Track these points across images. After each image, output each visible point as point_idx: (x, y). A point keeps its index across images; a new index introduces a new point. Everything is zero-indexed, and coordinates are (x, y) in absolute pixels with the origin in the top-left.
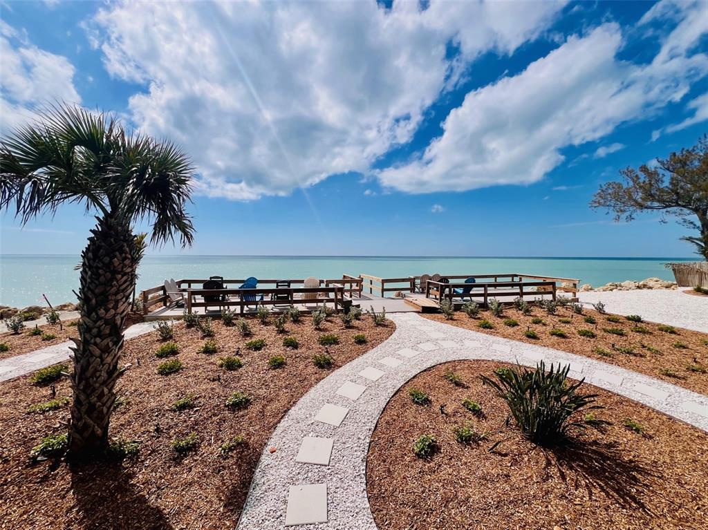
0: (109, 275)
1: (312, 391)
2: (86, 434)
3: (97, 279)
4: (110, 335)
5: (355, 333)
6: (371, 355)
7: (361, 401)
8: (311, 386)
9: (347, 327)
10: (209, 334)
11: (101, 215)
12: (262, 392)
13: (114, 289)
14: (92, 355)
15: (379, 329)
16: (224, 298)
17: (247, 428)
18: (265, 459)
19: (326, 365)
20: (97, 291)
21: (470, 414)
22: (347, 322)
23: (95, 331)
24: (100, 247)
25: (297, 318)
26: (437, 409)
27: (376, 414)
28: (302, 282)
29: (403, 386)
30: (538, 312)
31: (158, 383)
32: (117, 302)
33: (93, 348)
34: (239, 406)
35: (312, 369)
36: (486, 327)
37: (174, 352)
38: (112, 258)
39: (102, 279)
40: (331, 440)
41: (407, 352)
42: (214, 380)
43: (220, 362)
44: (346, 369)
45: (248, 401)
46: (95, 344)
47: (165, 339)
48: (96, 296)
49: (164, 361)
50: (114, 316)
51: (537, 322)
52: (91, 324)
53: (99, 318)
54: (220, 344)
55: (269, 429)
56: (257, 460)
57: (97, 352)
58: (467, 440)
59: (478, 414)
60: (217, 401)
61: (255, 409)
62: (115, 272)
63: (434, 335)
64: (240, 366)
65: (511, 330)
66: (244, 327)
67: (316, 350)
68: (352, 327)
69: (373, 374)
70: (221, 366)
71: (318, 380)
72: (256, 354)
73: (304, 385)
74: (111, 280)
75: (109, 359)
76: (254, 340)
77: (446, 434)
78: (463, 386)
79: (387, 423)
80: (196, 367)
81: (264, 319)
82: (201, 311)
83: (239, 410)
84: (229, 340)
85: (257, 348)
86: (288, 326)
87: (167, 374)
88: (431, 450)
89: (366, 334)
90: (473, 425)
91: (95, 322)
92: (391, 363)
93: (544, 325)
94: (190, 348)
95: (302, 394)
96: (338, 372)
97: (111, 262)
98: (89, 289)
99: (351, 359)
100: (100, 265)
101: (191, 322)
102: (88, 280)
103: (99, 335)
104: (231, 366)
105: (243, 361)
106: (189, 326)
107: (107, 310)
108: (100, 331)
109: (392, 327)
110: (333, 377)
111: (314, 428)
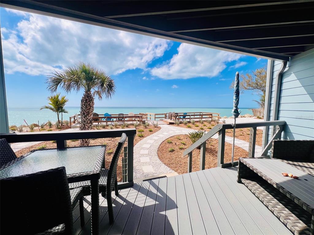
0: (90, 107)
1: (139, 142)
3: (87, 108)
5: (149, 129)
6: (155, 134)
7: (154, 143)
8: (139, 141)
9: (146, 128)
13: (91, 111)
15: (156, 128)
19: (141, 136)
20: (87, 111)
21: (183, 145)
23: (86, 122)
24: (86, 100)
26: (174, 144)
29: (165, 140)
30: (206, 123)
33: (86, 126)
36: (189, 127)
38: (90, 103)
39: (88, 108)
40: (148, 150)
41: (165, 133)
44: (148, 137)
46: (87, 125)
48: (87, 113)
50: (90, 118)
51: (205, 126)
52: (85, 120)
58: (181, 149)
59: (184, 144)
62: (91, 106)
63: (173, 129)
65: (196, 128)
67: (138, 133)
69: (156, 138)
71: (141, 140)
74: (90, 108)
77: (176, 148)
78: (181, 140)
79: (161, 147)
81: (116, 127)
86: (125, 128)
88: (173, 151)
89: (152, 129)
90: (183, 146)
91: (86, 120)
92: (161, 136)
93: (207, 126)
97: (90, 104)
98: (85, 111)
99: (148, 135)
100: (87, 104)
102: (84, 109)
103: (87, 123)
108: (87, 122)
109: (160, 128)
110: (145, 139)
111: (143, 148)
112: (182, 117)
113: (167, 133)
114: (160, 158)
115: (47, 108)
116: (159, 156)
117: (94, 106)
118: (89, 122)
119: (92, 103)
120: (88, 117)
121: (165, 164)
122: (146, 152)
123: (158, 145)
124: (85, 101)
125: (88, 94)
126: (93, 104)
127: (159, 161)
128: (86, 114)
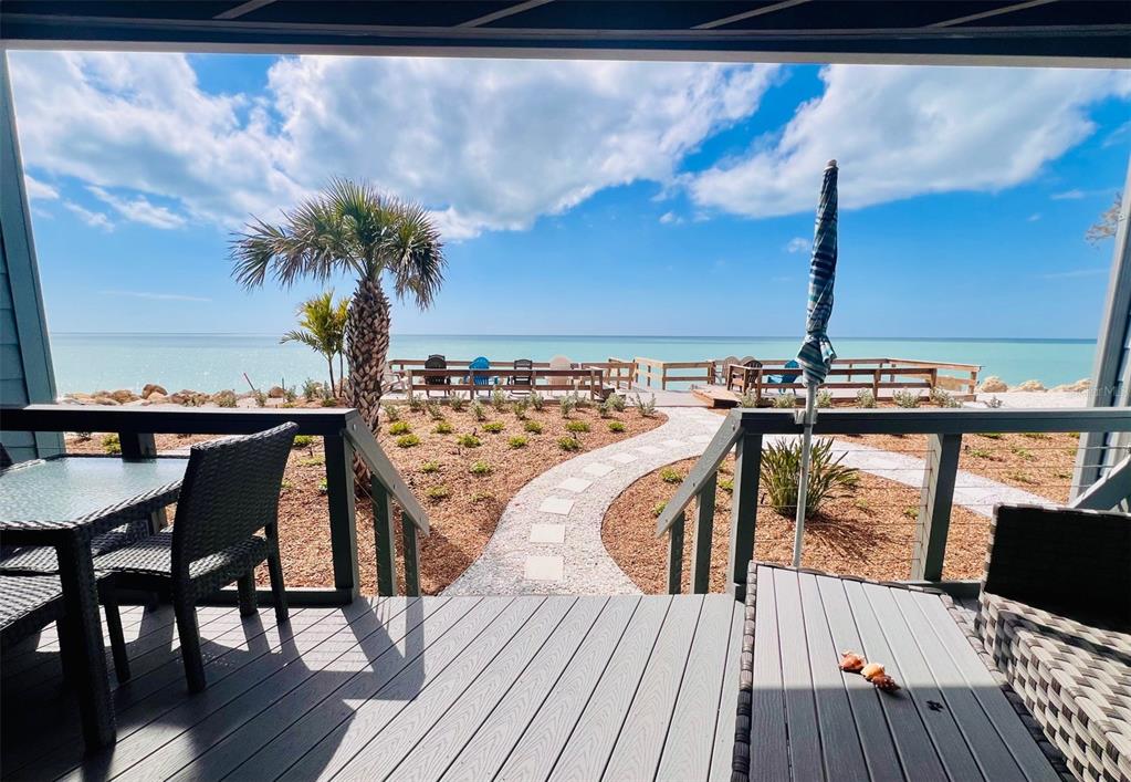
0: (372, 335)
1: (555, 468)
2: (360, 474)
3: (362, 338)
4: (374, 390)
5: (612, 422)
6: (627, 443)
7: (608, 477)
8: (555, 465)
9: (603, 418)
10: (438, 417)
11: (360, 279)
12: (505, 465)
13: (376, 349)
14: (362, 407)
15: (645, 421)
16: (449, 381)
17: (493, 486)
18: (510, 508)
19: (572, 449)
20: (363, 349)
21: (724, 494)
22: (603, 411)
23: (363, 385)
24: (363, 309)
25: (540, 406)
27: (621, 488)
28: (548, 365)
29: (657, 470)
31: (400, 453)
32: (378, 360)
33: (362, 400)
34: (480, 473)
35: (555, 451)
37: (405, 431)
38: (374, 319)
39: (367, 338)
40: (573, 501)
41: (672, 443)
42: (454, 454)
43: (458, 440)
44: (596, 453)
45: (489, 471)
46: (364, 397)
47: (392, 421)
48: (363, 354)
49: (398, 438)
50: (376, 372)
52: (359, 379)
53: (365, 374)
54: (454, 426)
55: (512, 491)
56: (504, 509)
57: (365, 405)
60: (460, 469)
61: (497, 477)
62: (375, 332)
64: (479, 445)
66: (478, 412)
67: (564, 435)
68: (610, 418)
69: (624, 458)
70: (459, 443)
71: (562, 461)
72: (495, 436)
73: (548, 463)
74: (373, 340)
75: (373, 413)
76: (490, 423)
79: (632, 494)
80: (433, 444)
81: (500, 406)
82: (422, 395)
83: (483, 476)
84: (462, 424)
85: (495, 432)
86: (527, 413)
87: (407, 447)
89: (625, 425)
91: (363, 377)
92: (649, 450)
94: (422, 428)
95: (545, 470)
96: (584, 455)
97: (373, 323)
98: (357, 347)
99: (602, 445)
100: (365, 325)
101: (416, 407)
102: (355, 340)
103: (366, 389)
104: (469, 444)
105: (481, 442)
106: (413, 411)
107: (371, 368)
108: (366, 386)
109: (662, 419)
110: (580, 459)
111: (556, 493)
112: (778, 379)
113: (682, 444)
114: (608, 534)
115: (297, 337)
116: (604, 527)
117: (391, 331)
118: (371, 386)
119: (383, 320)
120: (367, 368)
121: (617, 559)
122: (564, 506)
123: (620, 485)
124: (356, 316)
125: (369, 290)
126: (384, 323)
127: (597, 545)
128: (361, 359)
